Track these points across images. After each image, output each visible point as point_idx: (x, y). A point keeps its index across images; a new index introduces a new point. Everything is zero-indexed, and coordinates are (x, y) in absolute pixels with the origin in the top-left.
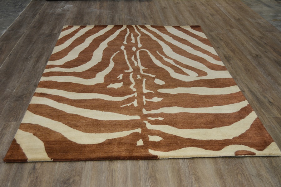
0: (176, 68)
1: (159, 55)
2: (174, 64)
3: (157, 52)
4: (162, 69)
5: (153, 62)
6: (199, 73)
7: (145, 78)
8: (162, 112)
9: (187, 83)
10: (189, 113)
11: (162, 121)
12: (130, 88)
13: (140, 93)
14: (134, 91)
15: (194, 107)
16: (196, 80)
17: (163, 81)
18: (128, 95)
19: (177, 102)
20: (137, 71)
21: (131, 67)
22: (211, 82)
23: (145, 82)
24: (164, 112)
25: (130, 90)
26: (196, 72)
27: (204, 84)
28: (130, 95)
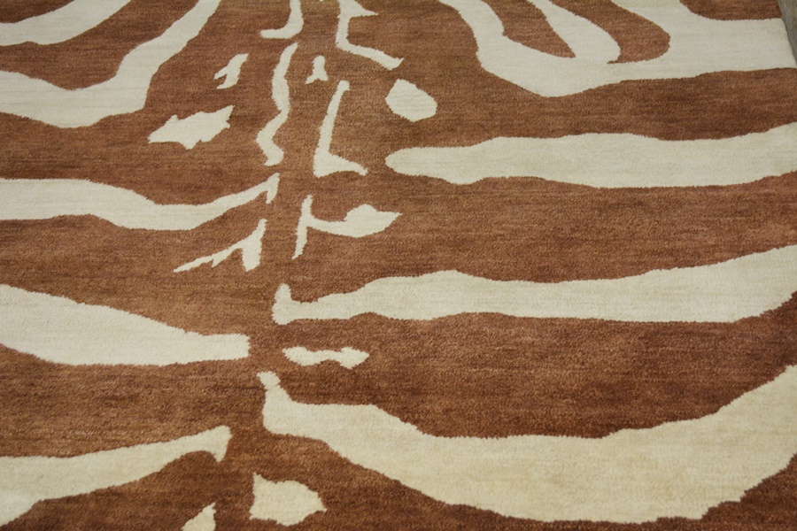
4: (446, 16)
6: (627, 41)
7: (346, 79)
8: (372, 311)
9: (547, 110)
10: (507, 321)
11: (354, 373)
12: (256, 145)
13: (294, 176)
14: (269, 163)
15: (543, 275)
16: (602, 83)
17: (430, 94)
18: (234, 195)
19: (464, 240)
20: (323, 33)
21: (302, 6)
22: (675, 99)
23: (341, 103)
24: (379, 312)
25: (252, 161)
26: (615, 34)
27: (636, 114)
28: (242, 194)
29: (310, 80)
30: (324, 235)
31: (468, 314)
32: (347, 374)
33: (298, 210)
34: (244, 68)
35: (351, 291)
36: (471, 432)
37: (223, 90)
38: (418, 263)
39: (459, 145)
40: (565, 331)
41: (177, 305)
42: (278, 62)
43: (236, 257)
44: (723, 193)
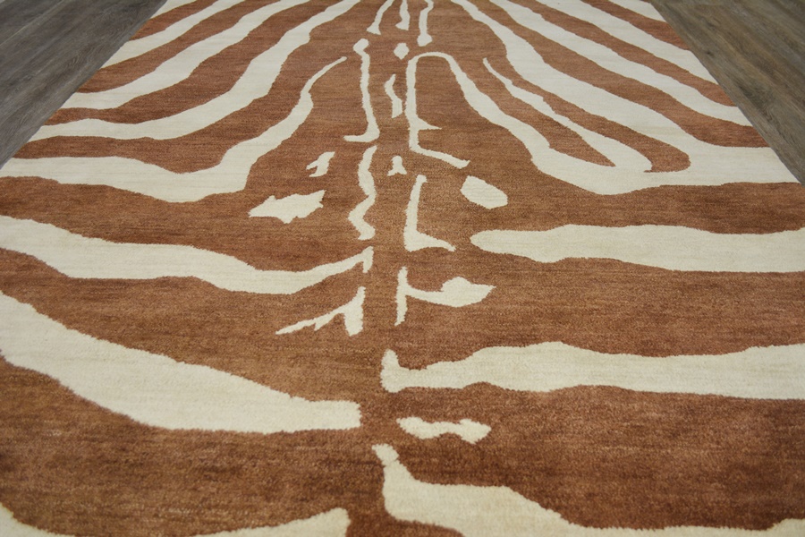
0: (556, 130)
1: (490, 74)
2: (547, 110)
3: (485, 62)
4: (499, 132)
5: (465, 101)
6: (654, 156)
7: (423, 174)
8: (485, 381)
9: (605, 205)
10: (627, 395)
11: (479, 449)
12: (349, 222)
13: (387, 249)
14: (363, 238)
15: (648, 349)
16: (645, 187)
17: (499, 188)
18: (331, 264)
19: (562, 314)
20: (397, 140)
21: (377, 121)
22: (711, 201)
23: (421, 192)
24: (493, 382)
25: (346, 235)
26: (642, 151)
27: (683, 212)
28: (339, 263)
29: (391, 173)
30: (424, 304)
31: (585, 387)
32: (471, 450)
33: (395, 280)
34: (332, 162)
35: (460, 359)
36: (623, 523)
37: (315, 178)
38: (522, 333)
39: (535, 230)
40: (689, 407)
41: (281, 368)
42: (361, 159)
43: (339, 322)
44: (785, 279)
